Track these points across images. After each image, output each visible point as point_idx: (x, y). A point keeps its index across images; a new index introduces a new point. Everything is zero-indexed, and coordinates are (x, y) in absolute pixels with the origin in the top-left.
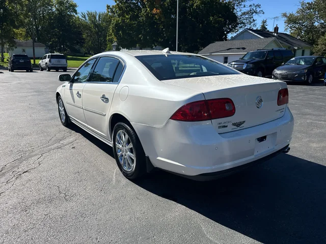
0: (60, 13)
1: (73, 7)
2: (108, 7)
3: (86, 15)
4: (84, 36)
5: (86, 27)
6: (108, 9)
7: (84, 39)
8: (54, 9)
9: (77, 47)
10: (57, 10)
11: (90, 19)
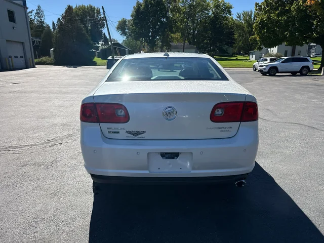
0: (215, 16)
1: (228, 9)
2: (257, 4)
3: (242, 15)
4: (236, 36)
5: (239, 27)
6: (256, 6)
7: (235, 40)
8: (211, 13)
9: (225, 47)
10: (213, 13)
11: (244, 19)
